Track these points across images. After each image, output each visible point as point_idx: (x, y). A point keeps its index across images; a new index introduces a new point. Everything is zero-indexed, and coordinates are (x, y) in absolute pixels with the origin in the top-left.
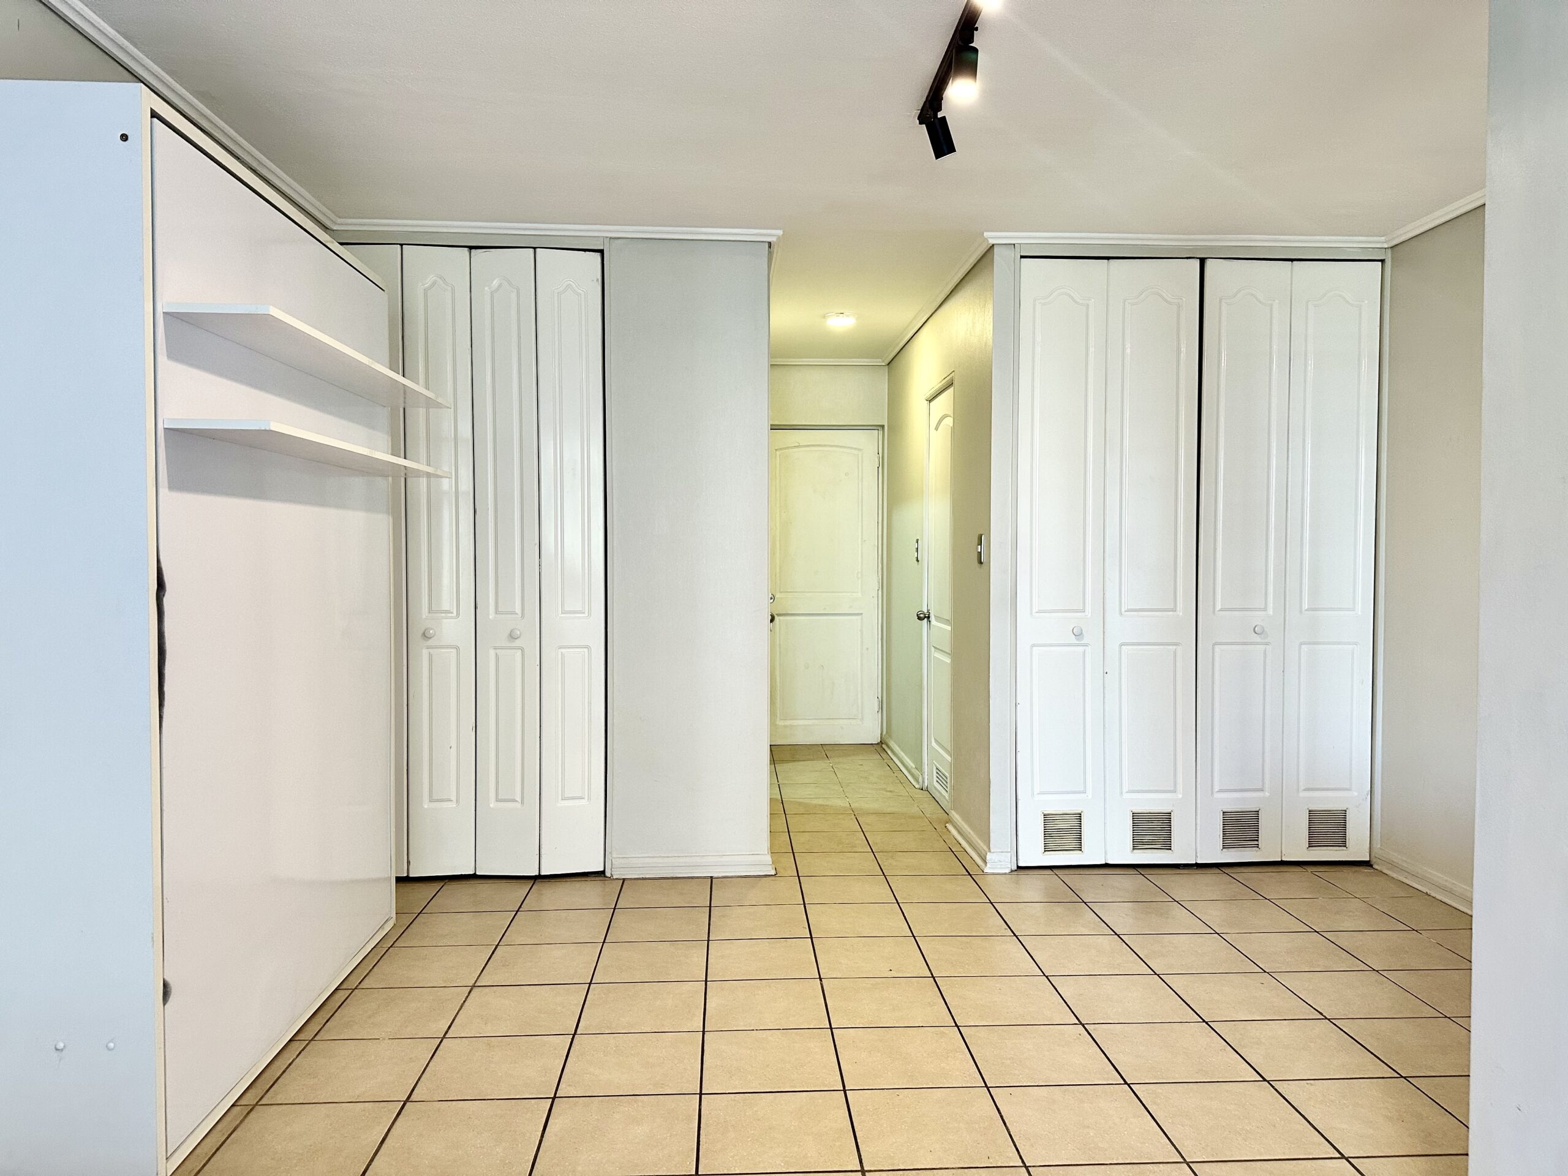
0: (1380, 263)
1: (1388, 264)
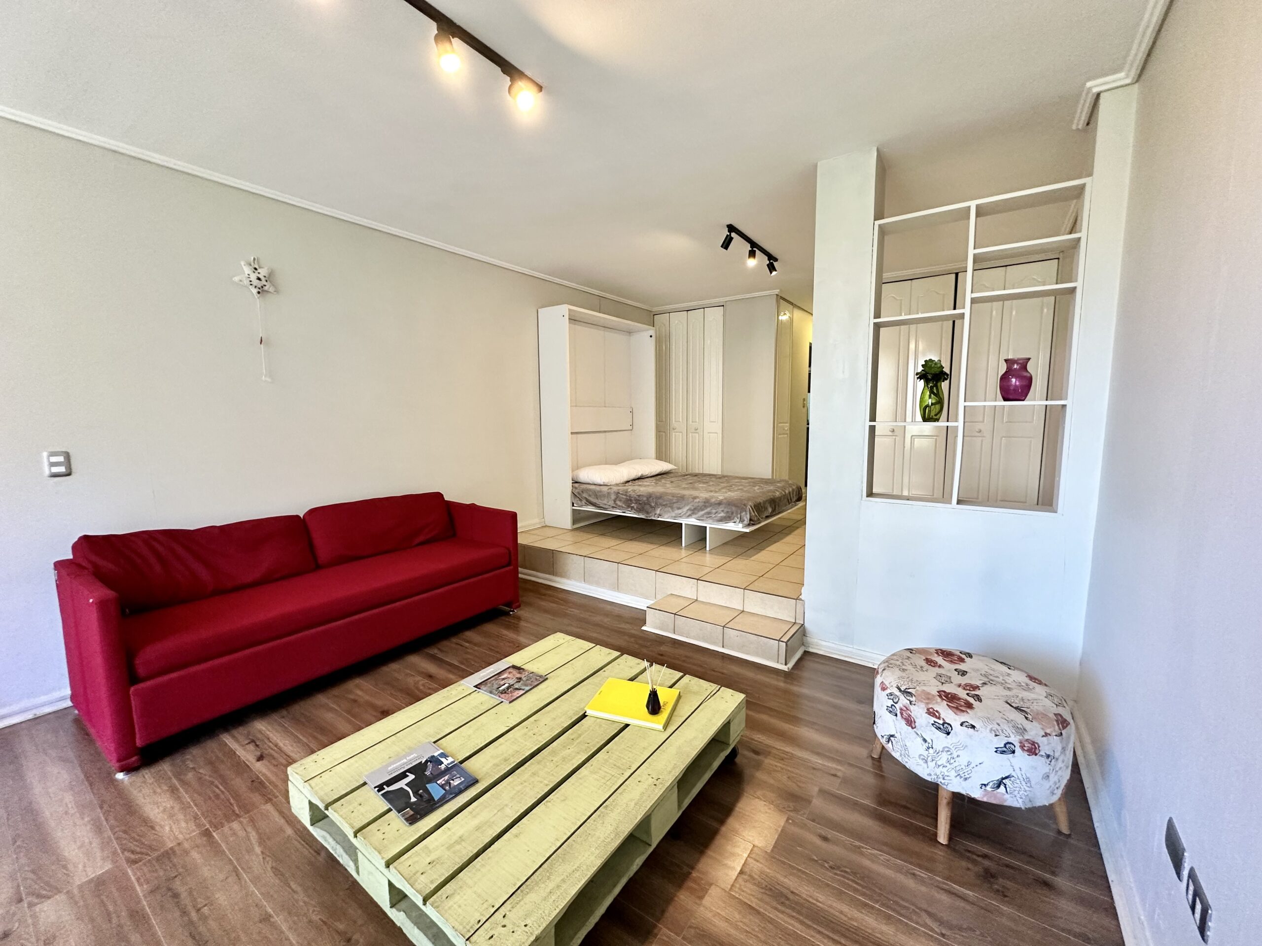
0: (1057, 260)
1: (1061, 259)
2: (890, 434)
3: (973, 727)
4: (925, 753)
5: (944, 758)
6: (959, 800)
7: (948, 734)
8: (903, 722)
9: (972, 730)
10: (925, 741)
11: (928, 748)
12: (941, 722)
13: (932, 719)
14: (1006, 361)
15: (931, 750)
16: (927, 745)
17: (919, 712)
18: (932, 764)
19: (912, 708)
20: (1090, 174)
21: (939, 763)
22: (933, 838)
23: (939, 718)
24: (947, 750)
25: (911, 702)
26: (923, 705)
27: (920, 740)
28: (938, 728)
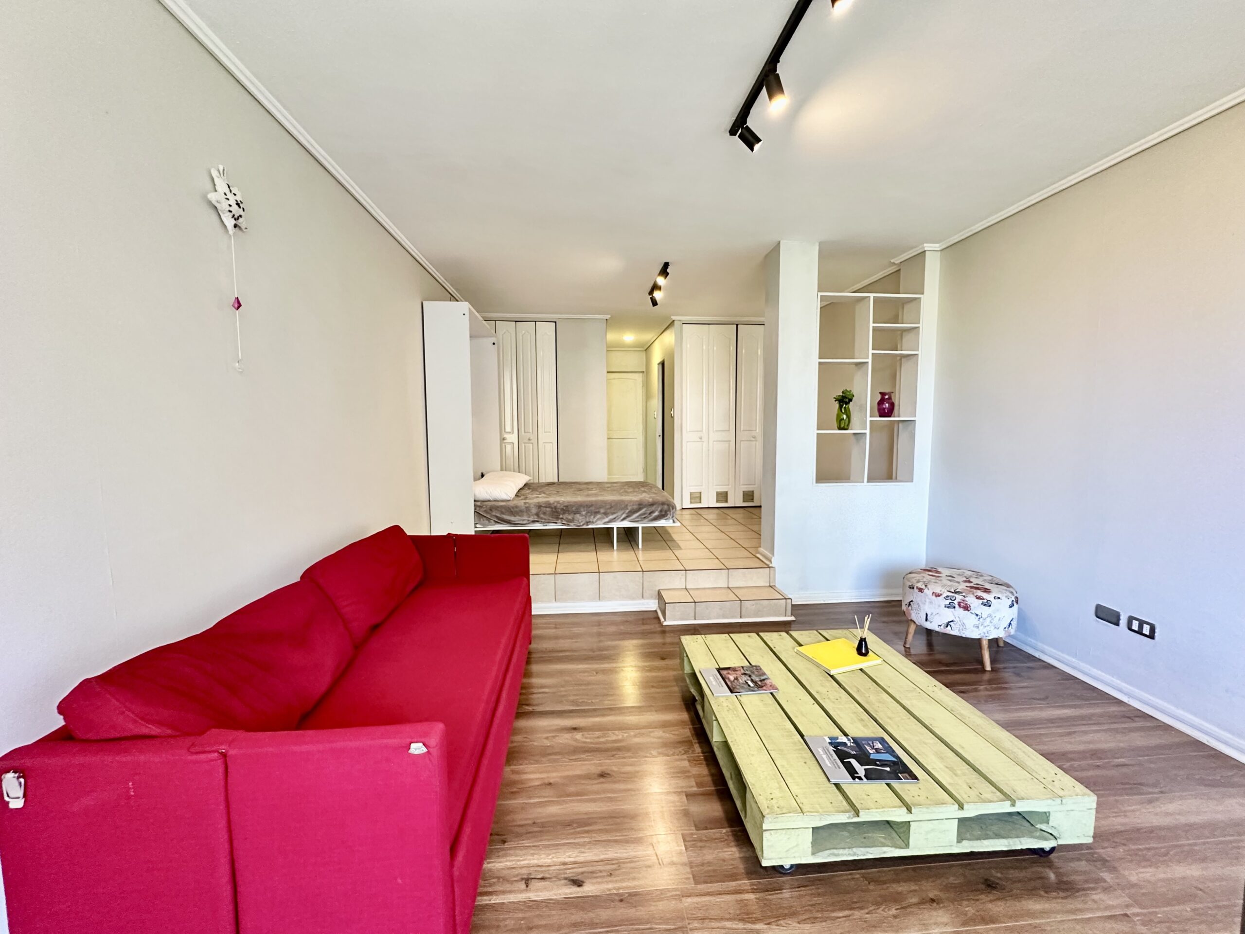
2: (699, 440)
3: (999, 598)
4: (977, 623)
5: (987, 622)
6: (994, 643)
7: (990, 606)
8: (961, 610)
9: (999, 600)
10: (977, 615)
11: (979, 619)
12: (986, 601)
13: (981, 601)
14: (880, 393)
15: (981, 620)
16: (978, 617)
17: (971, 600)
18: (981, 628)
19: (966, 599)
20: (923, 294)
21: (985, 625)
22: (983, 670)
23: (984, 599)
24: (990, 616)
25: (964, 596)
26: (972, 596)
27: (974, 616)
28: (985, 605)
